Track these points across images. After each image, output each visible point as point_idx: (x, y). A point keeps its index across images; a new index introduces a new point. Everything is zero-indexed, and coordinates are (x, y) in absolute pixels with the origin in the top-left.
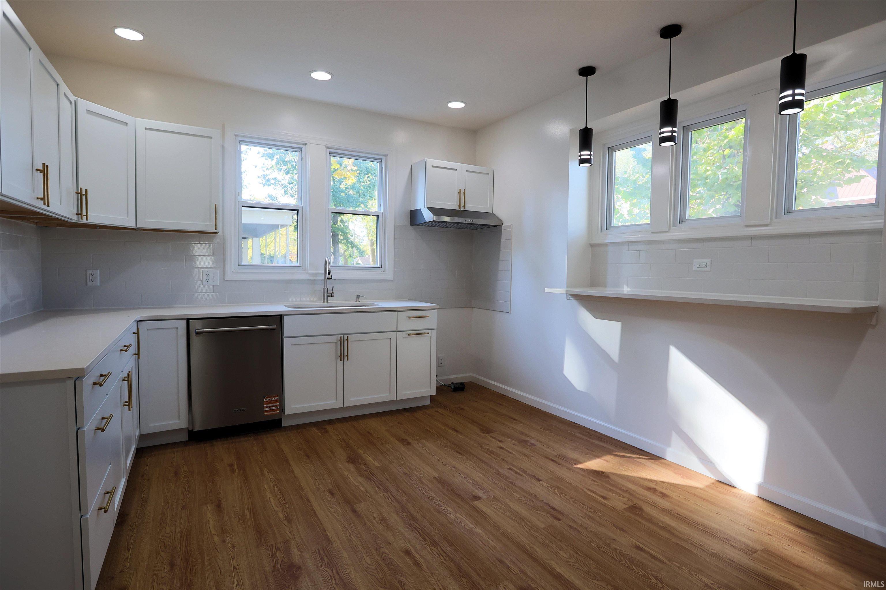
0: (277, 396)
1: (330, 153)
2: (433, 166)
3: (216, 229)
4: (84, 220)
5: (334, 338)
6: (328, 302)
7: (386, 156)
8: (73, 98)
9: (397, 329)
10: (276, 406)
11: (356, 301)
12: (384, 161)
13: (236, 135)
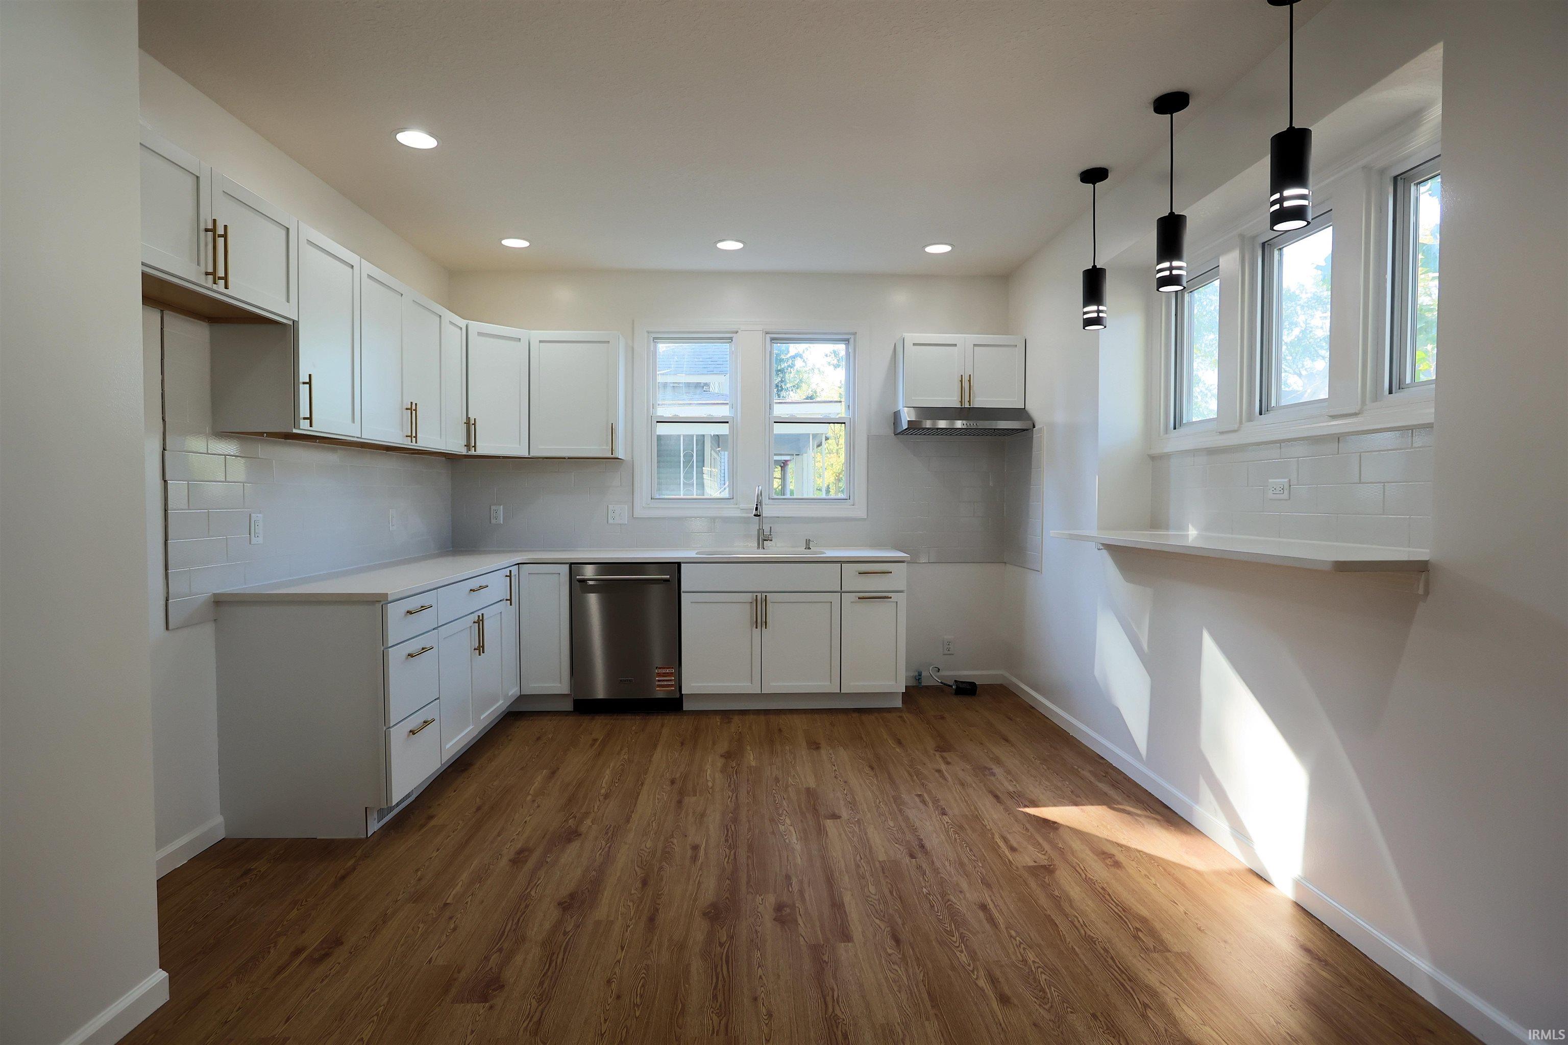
0: (672, 668)
1: (772, 339)
2: (914, 344)
3: (612, 454)
4: (472, 452)
5: (749, 597)
6: (764, 548)
7: (855, 334)
8: (462, 323)
9: (841, 589)
10: (671, 680)
11: (805, 549)
12: (852, 341)
13: (648, 332)
